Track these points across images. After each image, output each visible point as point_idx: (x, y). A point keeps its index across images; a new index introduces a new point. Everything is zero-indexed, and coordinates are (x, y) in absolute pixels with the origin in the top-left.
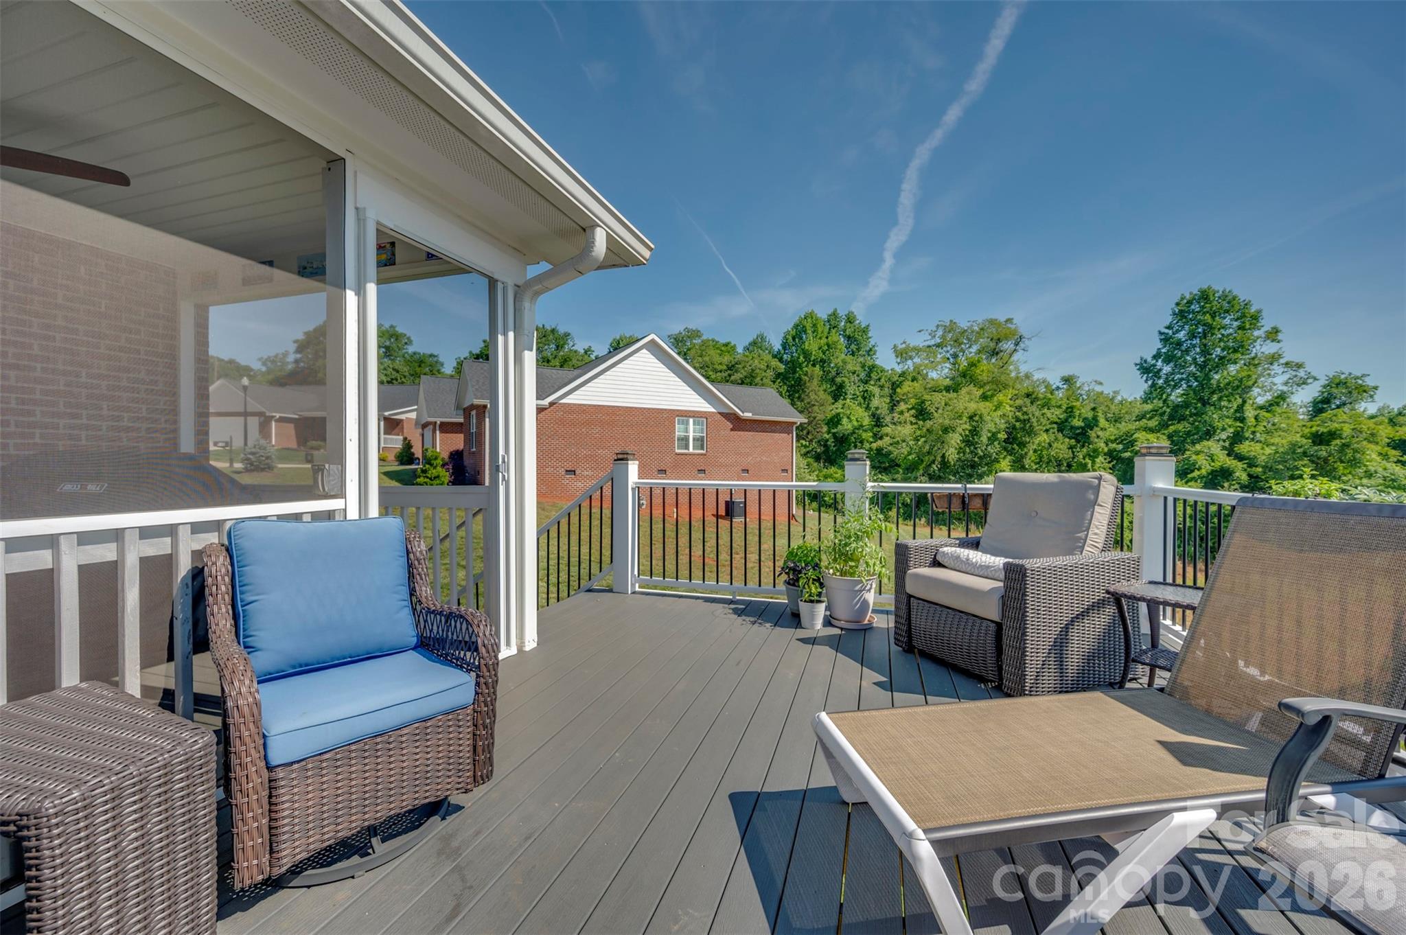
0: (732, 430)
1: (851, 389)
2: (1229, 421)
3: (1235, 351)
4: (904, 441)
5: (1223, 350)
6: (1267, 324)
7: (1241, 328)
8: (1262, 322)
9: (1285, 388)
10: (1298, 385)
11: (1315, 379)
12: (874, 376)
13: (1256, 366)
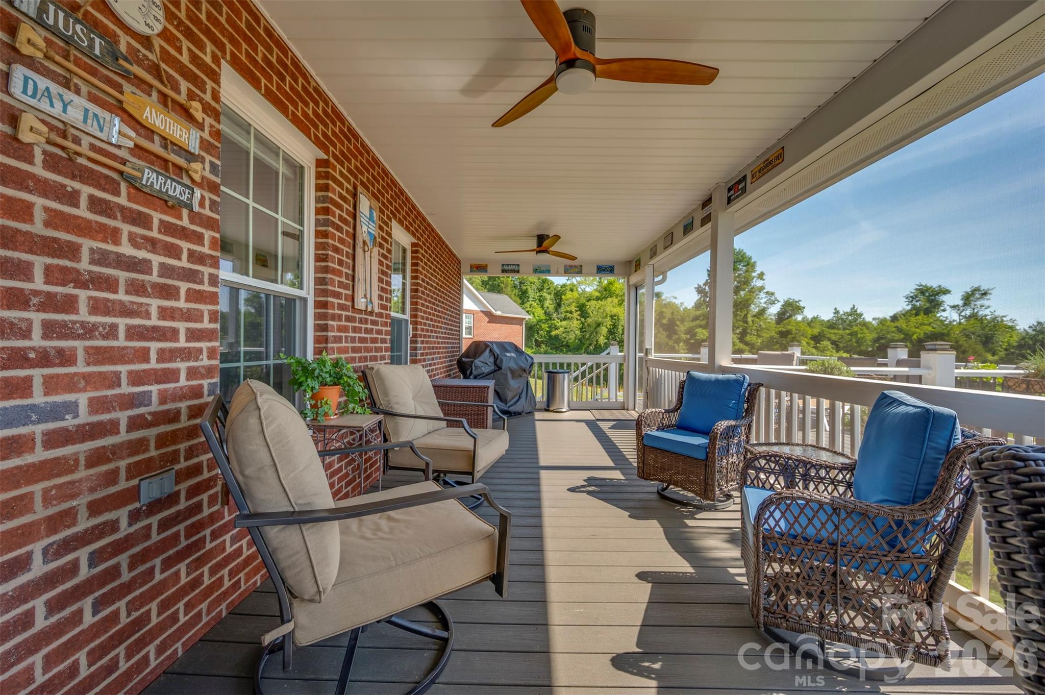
0: (488, 322)
1: (531, 294)
2: (741, 323)
3: (745, 284)
4: (572, 331)
5: (738, 282)
6: (758, 270)
7: (747, 271)
8: (757, 269)
9: (765, 305)
10: (771, 304)
11: (778, 301)
12: (546, 285)
13: (753, 292)
